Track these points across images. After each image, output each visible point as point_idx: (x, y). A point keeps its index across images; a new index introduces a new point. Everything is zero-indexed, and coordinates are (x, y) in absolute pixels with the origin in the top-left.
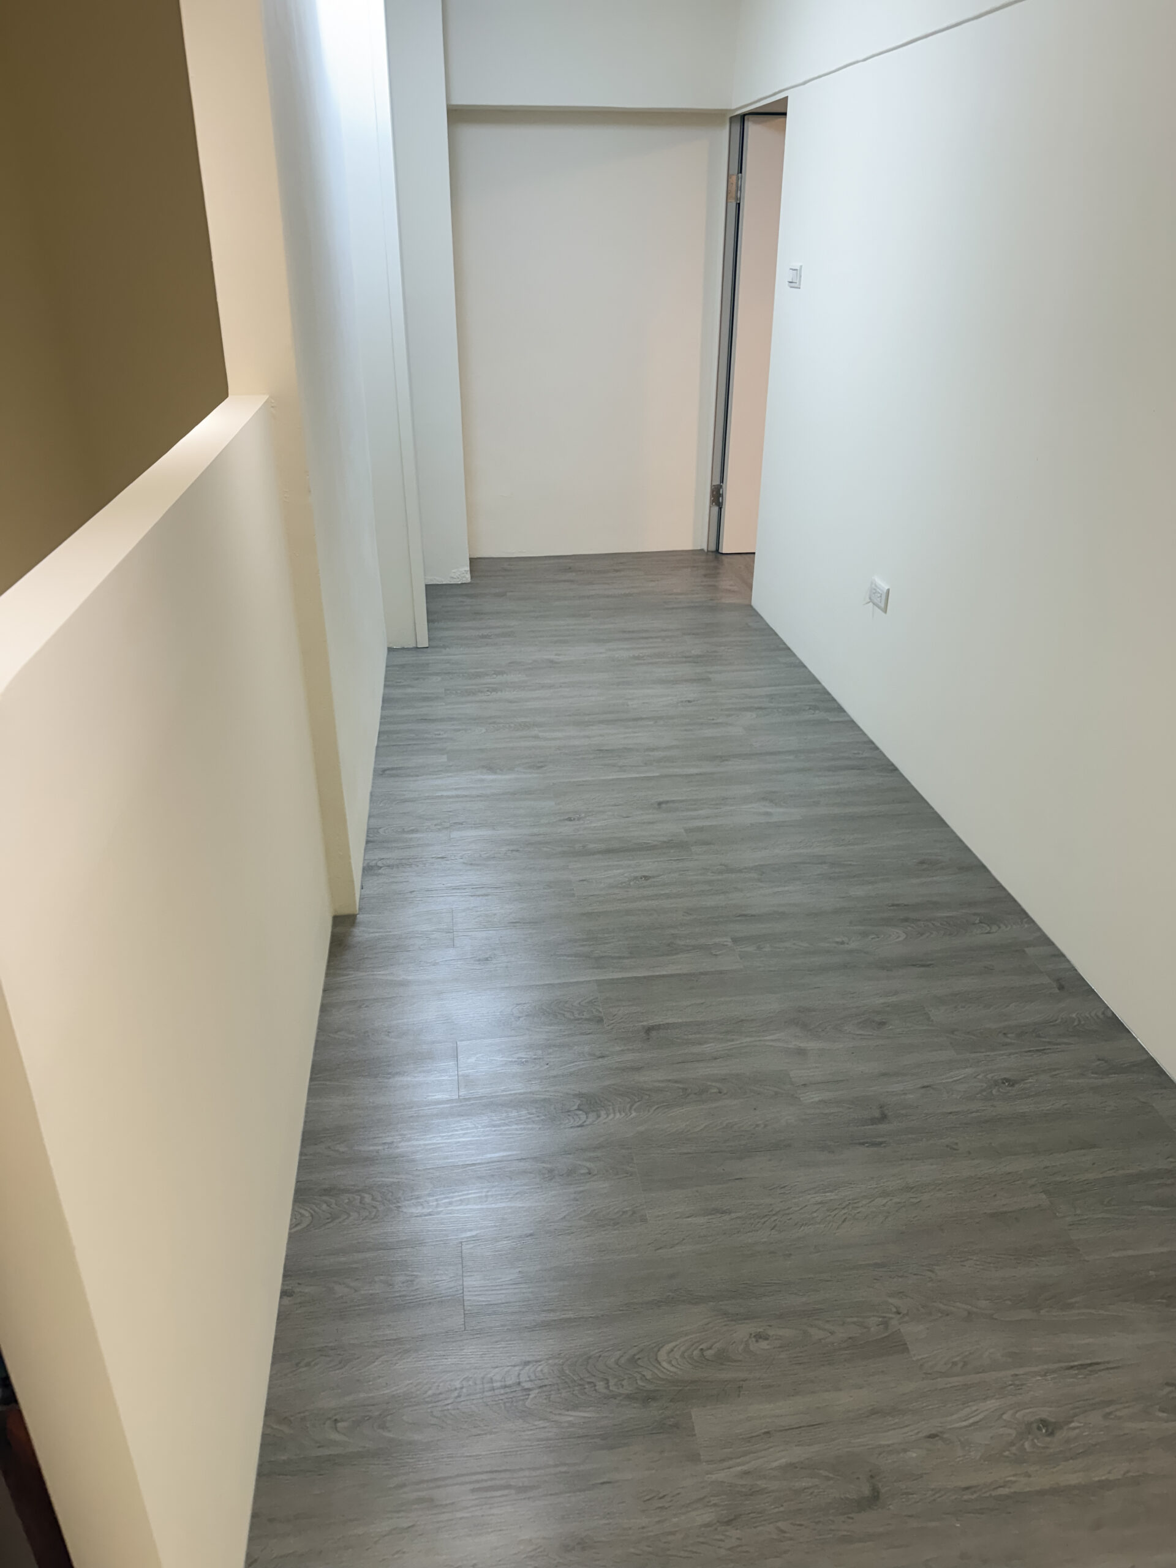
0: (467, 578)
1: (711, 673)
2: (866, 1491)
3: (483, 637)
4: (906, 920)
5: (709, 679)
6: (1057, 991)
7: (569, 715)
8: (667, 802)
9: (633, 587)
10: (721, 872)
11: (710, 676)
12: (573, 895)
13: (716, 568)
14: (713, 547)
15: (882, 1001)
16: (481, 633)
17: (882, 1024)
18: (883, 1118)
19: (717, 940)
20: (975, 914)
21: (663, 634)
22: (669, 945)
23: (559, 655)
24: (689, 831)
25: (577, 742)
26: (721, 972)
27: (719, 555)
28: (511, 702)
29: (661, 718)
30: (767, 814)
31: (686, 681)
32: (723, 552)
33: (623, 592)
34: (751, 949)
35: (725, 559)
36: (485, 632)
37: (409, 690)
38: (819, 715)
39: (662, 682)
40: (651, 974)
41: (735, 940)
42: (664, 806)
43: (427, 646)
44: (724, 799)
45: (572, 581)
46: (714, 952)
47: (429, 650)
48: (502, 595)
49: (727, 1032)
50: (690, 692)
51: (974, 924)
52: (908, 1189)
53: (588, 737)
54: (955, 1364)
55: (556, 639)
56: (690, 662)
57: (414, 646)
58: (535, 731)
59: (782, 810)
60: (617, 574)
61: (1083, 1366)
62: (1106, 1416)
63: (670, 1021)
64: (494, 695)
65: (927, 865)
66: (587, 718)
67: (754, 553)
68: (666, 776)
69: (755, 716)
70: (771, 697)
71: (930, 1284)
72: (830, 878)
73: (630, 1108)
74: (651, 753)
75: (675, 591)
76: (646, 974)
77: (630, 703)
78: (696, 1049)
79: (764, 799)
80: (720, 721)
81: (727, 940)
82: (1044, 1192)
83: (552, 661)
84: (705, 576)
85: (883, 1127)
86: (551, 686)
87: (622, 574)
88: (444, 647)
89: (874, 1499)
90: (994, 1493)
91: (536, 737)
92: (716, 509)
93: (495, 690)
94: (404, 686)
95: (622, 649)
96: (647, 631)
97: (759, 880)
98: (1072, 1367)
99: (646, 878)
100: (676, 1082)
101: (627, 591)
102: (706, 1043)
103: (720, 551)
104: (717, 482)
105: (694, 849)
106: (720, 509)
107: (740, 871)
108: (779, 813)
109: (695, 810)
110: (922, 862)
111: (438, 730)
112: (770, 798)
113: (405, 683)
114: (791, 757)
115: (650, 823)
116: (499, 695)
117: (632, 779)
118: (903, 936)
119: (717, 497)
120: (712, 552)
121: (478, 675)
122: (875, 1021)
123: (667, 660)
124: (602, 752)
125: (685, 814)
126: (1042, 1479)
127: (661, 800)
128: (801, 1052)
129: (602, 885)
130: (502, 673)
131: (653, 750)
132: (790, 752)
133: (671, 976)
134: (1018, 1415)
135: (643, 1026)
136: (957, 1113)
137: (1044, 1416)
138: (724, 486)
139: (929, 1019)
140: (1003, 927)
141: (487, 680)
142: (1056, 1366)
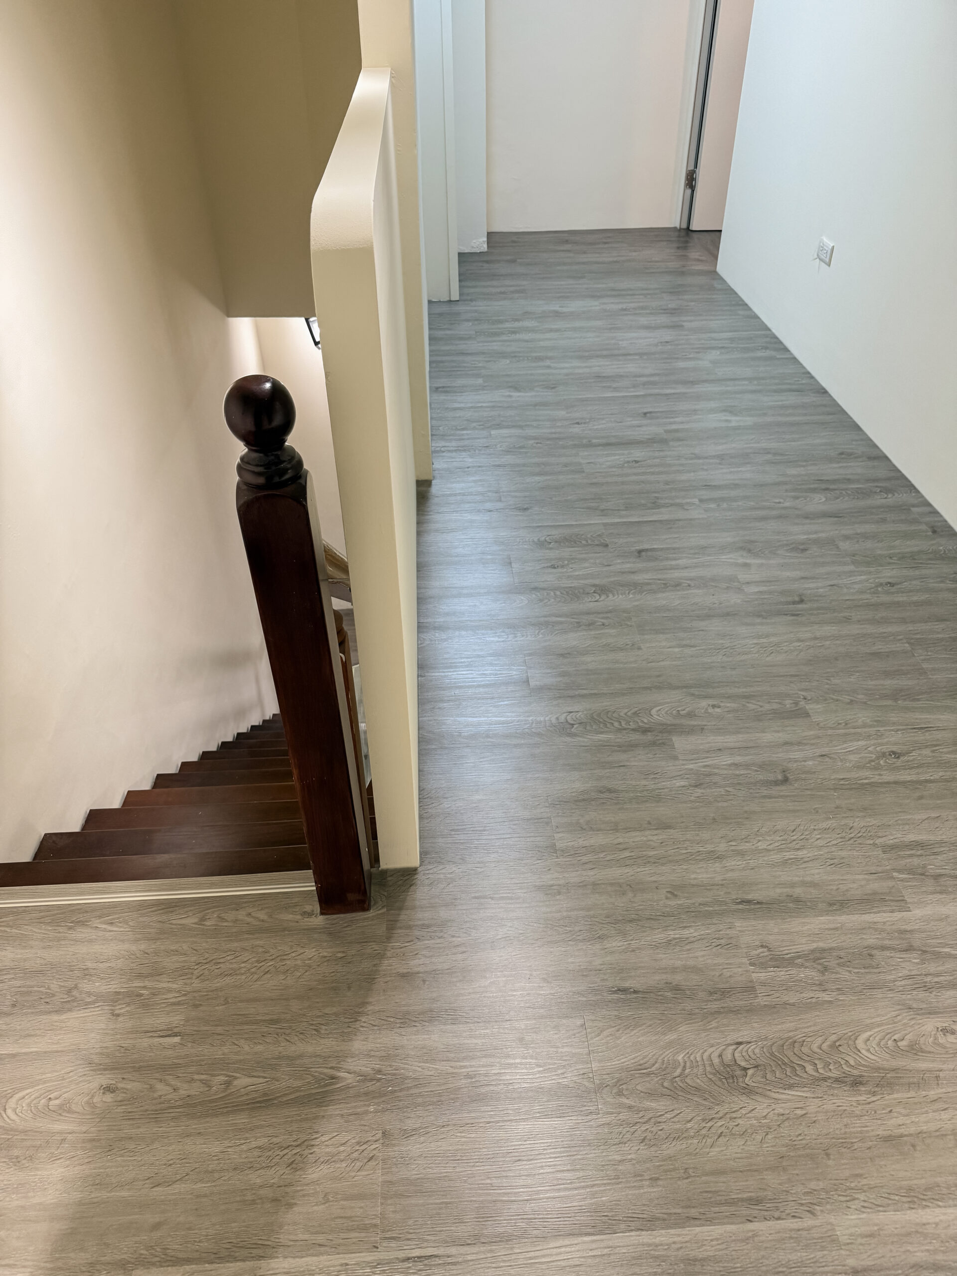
0: (484, 248)
1: (684, 321)
2: (780, 777)
3: (501, 293)
4: (827, 489)
5: (682, 326)
6: (930, 533)
7: (574, 352)
8: (650, 412)
9: (619, 256)
10: (691, 459)
11: (684, 324)
12: (583, 472)
13: (687, 242)
14: (684, 226)
15: (805, 537)
16: (498, 290)
17: (805, 550)
18: (801, 601)
19: (688, 500)
20: (877, 487)
21: (645, 292)
22: (653, 503)
23: (562, 307)
24: (667, 431)
25: (580, 371)
26: (691, 520)
27: (690, 232)
28: (527, 341)
29: (646, 354)
30: (727, 421)
31: (664, 327)
32: (694, 229)
33: (611, 259)
34: (713, 506)
35: (695, 235)
36: (503, 289)
37: (448, 332)
38: (768, 353)
39: (647, 328)
40: (641, 520)
41: (701, 501)
42: (648, 415)
43: (458, 299)
44: (695, 410)
45: (569, 251)
46: (686, 507)
47: (459, 302)
48: (513, 261)
49: (695, 554)
50: (667, 335)
51: (876, 492)
52: (816, 638)
53: (590, 367)
54: (839, 724)
55: (558, 295)
56: (667, 313)
57: (448, 299)
58: (548, 363)
59: (737, 418)
60: (606, 246)
61: (922, 728)
62: (933, 751)
63: (655, 546)
64: (513, 337)
65: (845, 456)
66: (587, 354)
67: (721, 231)
68: (651, 395)
69: (718, 353)
70: (732, 340)
71: (827, 686)
72: (773, 463)
73: (629, 593)
74: (638, 379)
75: (653, 259)
76: (637, 520)
77: (620, 343)
78: (674, 563)
79: (724, 411)
80: (691, 356)
81: (696, 501)
82: (908, 643)
83: (557, 312)
84: (678, 248)
85: (800, 606)
86: (557, 330)
87: (610, 245)
88: (471, 300)
89: (786, 780)
90: (859, 782)
91: (549, 367)
92: (689, 191)
93: (514, 332)
94: (444, 329)
95: (612, 303)
96: (631, 290)
97: (720, 464)
98: (915, 728)
99: (636, 462)
100: (659, 580)
101: (615, 259)
102: (679, 559)
103: (690, 228)
104: (691, 168)
105: (671, 443)
106: (693, 191)
107: (706, 458)
108: (735, 421)
109: (672, 418)
110: (842, 454)
111: (474, 361)
112: (730, 410)
113: (445, 327)
114: (746, 382)
115: (639, 426)
116: (518, 336)
117: (623, 397)
118: (824, 499)
119: (691, 181)
120: (684, 229)
121: (500, 322)
122: (800, 548)
123: (648, 311)
124: (599, 377)
125: (664, 420)
126: (888, 777)
127: (645, 411)
128: (746, 565)
129: (604, 466)
130: (517, 320)
131: (640, 376)
132: (744, 379)
133: (655, 521)
134: (878, 749)
135: (636, 550)
136: (853, 600)
137: (894, 749)
138: (697, 170)
139: (838, 548)
140: (896, 495)
141: (507, 325)
142: (904, 727)
